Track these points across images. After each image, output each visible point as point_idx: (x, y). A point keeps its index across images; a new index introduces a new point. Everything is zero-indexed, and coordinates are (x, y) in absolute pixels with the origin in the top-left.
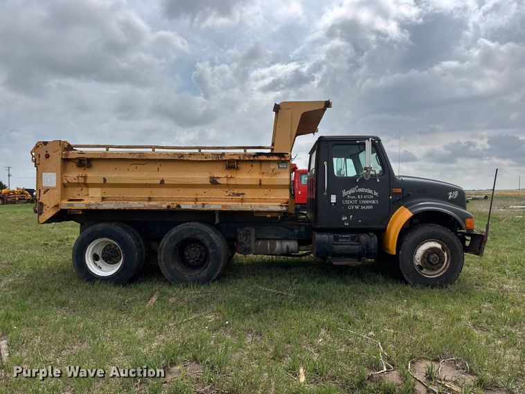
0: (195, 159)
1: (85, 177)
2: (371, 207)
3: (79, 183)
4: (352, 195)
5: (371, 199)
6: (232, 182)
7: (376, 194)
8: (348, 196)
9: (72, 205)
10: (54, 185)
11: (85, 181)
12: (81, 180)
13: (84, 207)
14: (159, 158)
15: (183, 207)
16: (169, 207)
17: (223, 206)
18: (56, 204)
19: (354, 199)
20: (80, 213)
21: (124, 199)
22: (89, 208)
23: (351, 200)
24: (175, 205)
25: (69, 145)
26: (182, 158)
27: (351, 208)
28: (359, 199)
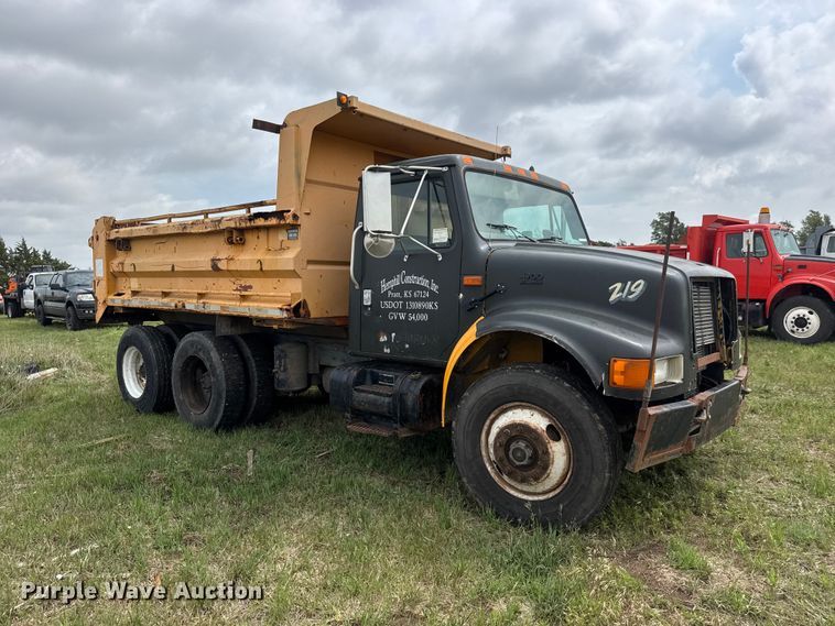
1: (123, 264)
2: (424, 317)
3: (120, 272)
4: (396, 289)
5: (426, 300)
6: (232, 268)
7: (435, 288)
8: (390, 293)
12: (120, 268)
15: (188, 307)
17: (222, 308)
18: (104, 299)
19: (398, 299)
20: (121, 311)
23: (394, 299)
24: (181, 304)
27: (392, 316)
28: (404, 300)
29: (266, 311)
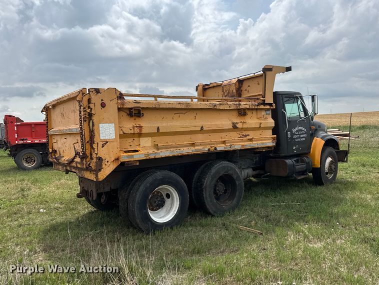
0: (223, 108)
1: (140, 127)
2: (304, 139)
3: (134, 134)
4: (297, 131)
5: (304, 134)
6: (245, 126)
7: (305, 130)
9: (132, 156)
10: (113, 137)
11: (141, 130)
12: (137, 130)
13: (143, 157)
14: (200, 107)
15: (218, 149)
16: (209, 150)
17: (242, 146)
18: (116, 157)
20: (138, 164)
21: (176, 146)
22: (148, 158)
23: (296, 135)
24: (213, 148)
25: (121, 94)
26: (215, 108)
27: (297, 140)
28: (299, 134)
29: (266, 144)
